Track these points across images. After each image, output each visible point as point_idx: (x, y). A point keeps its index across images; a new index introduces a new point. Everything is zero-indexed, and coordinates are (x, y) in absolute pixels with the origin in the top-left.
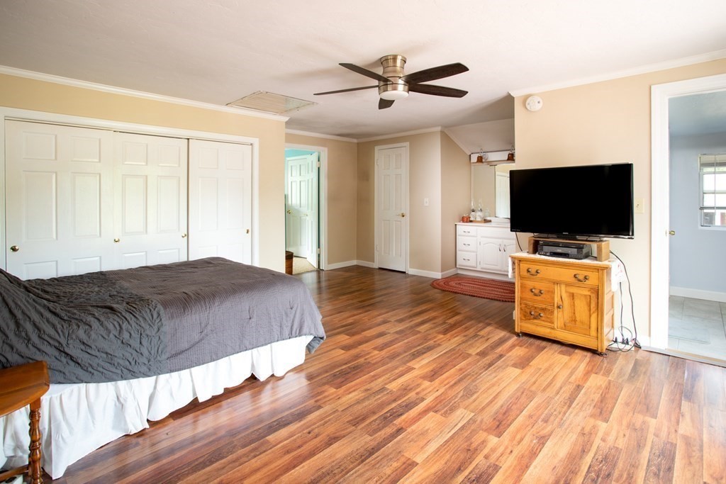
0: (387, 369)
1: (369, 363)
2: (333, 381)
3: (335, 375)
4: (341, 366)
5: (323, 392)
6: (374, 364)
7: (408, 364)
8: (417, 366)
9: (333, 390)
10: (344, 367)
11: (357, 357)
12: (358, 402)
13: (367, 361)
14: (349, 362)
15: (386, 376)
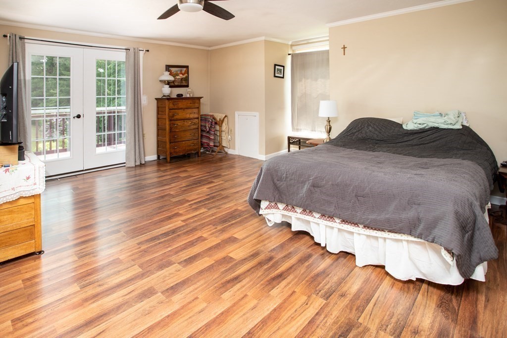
0: (202, 220)
1: (214, 225)
2: (240, 213)
3: (240, 216)
4: (236, 223)
5: (245, 207)
6: (210, 224)
7: (184, 224)
8: (180, 222)
9: (240, 208)
10: (234, 222)
11: (223, 231)
12: (225, 203)
13: (214, 227)
14: (230, 226)
15: (204, 216)
